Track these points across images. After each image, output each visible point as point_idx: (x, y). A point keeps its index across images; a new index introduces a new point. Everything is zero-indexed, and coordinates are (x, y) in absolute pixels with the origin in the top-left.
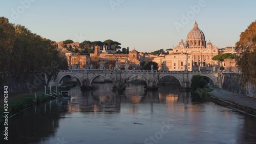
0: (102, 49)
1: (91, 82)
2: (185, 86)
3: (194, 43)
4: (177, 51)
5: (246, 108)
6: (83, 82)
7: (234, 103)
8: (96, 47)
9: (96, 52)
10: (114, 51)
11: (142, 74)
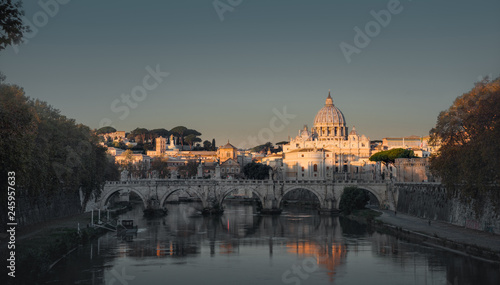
0: (169, 143)
1: (162, 202)
2: (330, 208)
3: (326, 132)
4: (297, 145)
5: (466, 245)
6: (149, 202)
7: (436, 236)
8: (158, 140)
9: (158, 149)
10: (190, 147)
11: (254, 187)
